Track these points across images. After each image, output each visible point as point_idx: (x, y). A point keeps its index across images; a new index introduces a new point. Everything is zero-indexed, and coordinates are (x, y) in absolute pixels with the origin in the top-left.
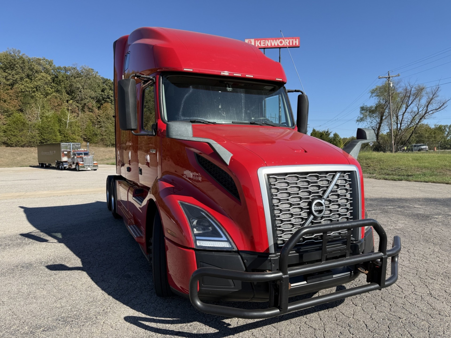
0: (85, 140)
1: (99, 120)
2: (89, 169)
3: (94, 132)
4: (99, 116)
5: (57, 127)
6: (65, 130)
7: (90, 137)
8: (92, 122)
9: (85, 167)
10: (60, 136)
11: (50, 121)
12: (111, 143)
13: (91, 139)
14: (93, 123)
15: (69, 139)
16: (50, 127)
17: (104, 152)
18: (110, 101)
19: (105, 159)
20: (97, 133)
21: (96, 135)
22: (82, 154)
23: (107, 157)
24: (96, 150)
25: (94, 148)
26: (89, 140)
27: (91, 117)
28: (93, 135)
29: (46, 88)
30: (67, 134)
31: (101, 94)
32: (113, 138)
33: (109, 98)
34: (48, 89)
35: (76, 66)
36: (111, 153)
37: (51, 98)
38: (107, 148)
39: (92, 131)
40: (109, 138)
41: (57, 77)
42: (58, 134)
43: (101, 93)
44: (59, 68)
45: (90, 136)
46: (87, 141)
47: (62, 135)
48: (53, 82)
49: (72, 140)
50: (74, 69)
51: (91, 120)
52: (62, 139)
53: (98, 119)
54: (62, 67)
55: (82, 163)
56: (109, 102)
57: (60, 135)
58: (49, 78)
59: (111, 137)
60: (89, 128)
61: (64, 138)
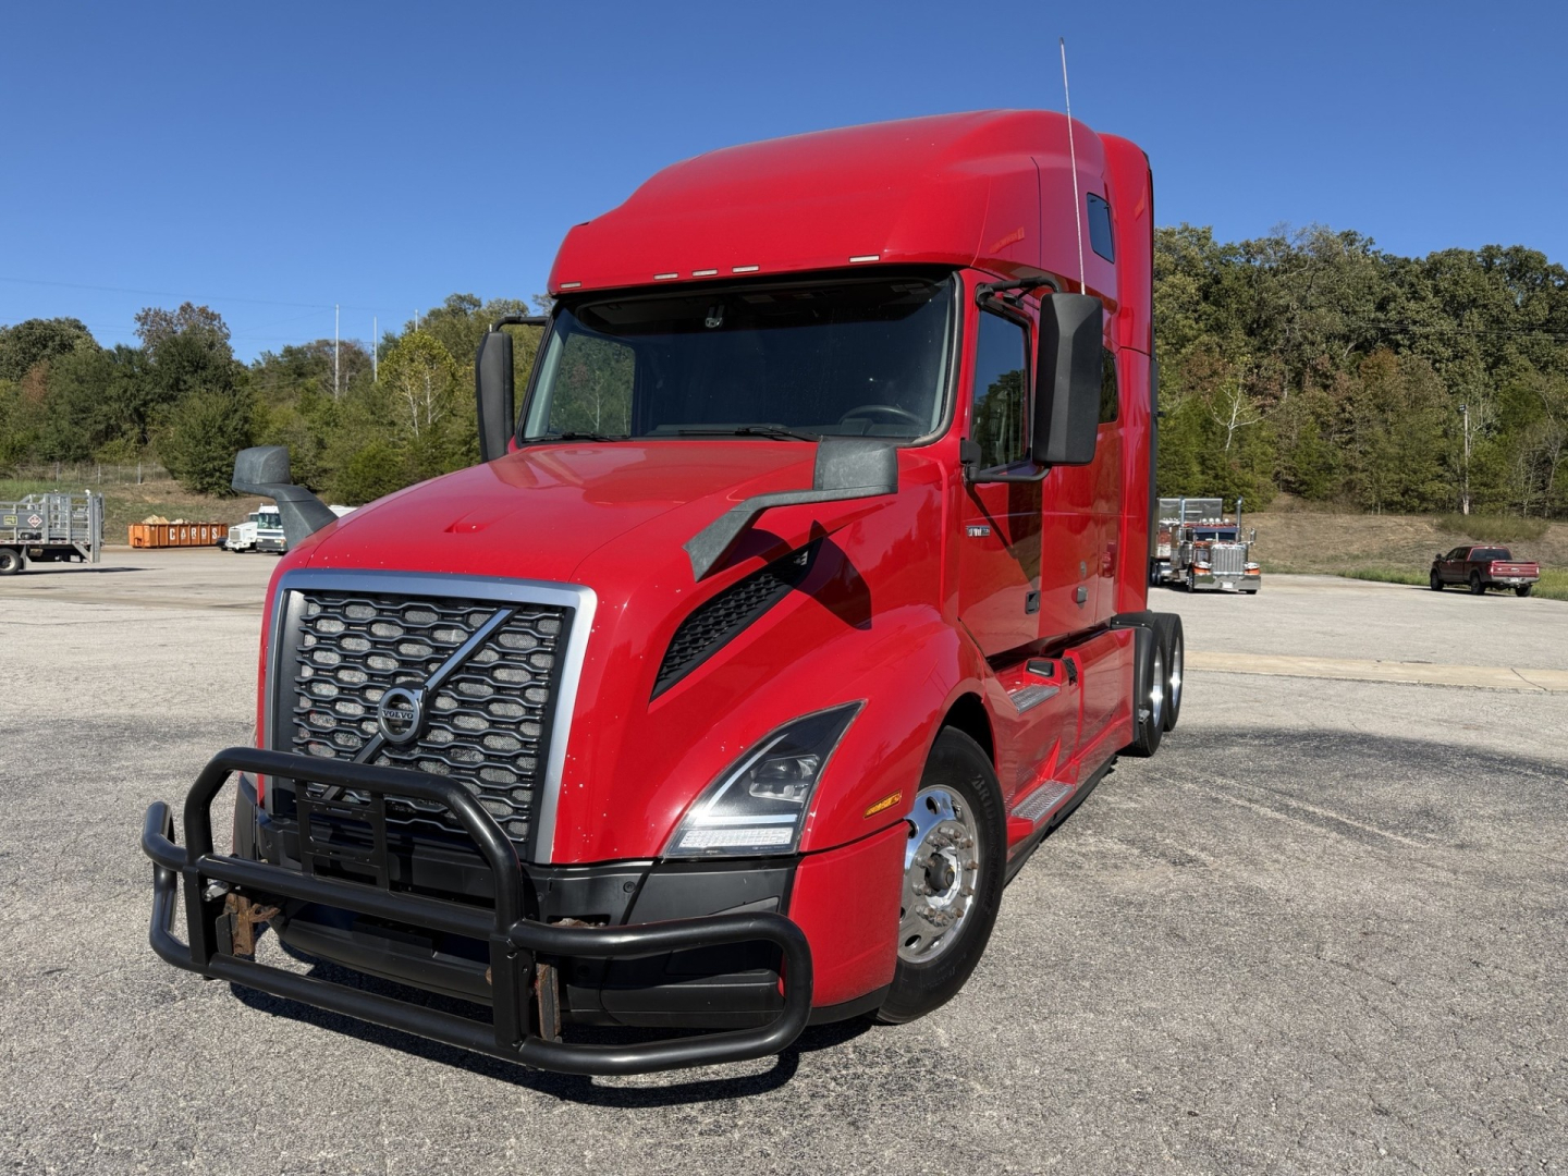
0: (1288, 488)
1: (1347, 415)
2: (1227, 586)
3: (1321, 460)
4: (1349, 399)
5: (1194, 447)
6: (1221, 456)
7: (1306, 478)
8: (1323, 423)
9: (1214, 580)
10: (1201, 477)
11: (1173, 429)
12: (1380, 500)
13: (1308, 485)
14: (1325, 426)
15: (1228, 484)
16: (1173, 449)
17: (1346, 530)
18: (1409, 339)
19: (1346, 557)
20: (1331, 462)
21: (1329, 469)
22: (1212, 535)
23: (1355, 549)
24: (1321, 522)
25: (1313, 514)
26: (1303, 488)
27: (1320, 407)
28: (1319, 471)
29: (1181, 323)
30: (1223, 469)
31: (1373, 320)
32: (1389, 479)
33: (1404, 331)
34: (1186, 324)
35: (1281, 235)
36: (1375, 535)
37: (1192, 354)
38: (1364, 516)
39: (1315, 456)
40: (1378, 481)
41: (1217, 281)
42: (1196, 468)
43: (1373, 316)
44: (1230, 250)
45: (1306, 475)
46: (1296, 492)
47: (1210, 472)
48: (1206, 298)
49: (1238, 487)
50: (1277, 243)
51: (1318, 416)
52: (1207, 486)
53: (1344, 410)
54: (1237, 245)
55: (1203, 565)
56: (1404, 346)
57: (1203, 473)
58: (1192, 289)
59: (1383, 475)
60: (1308, 445)
61: (1214, 482)
